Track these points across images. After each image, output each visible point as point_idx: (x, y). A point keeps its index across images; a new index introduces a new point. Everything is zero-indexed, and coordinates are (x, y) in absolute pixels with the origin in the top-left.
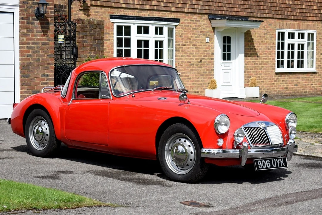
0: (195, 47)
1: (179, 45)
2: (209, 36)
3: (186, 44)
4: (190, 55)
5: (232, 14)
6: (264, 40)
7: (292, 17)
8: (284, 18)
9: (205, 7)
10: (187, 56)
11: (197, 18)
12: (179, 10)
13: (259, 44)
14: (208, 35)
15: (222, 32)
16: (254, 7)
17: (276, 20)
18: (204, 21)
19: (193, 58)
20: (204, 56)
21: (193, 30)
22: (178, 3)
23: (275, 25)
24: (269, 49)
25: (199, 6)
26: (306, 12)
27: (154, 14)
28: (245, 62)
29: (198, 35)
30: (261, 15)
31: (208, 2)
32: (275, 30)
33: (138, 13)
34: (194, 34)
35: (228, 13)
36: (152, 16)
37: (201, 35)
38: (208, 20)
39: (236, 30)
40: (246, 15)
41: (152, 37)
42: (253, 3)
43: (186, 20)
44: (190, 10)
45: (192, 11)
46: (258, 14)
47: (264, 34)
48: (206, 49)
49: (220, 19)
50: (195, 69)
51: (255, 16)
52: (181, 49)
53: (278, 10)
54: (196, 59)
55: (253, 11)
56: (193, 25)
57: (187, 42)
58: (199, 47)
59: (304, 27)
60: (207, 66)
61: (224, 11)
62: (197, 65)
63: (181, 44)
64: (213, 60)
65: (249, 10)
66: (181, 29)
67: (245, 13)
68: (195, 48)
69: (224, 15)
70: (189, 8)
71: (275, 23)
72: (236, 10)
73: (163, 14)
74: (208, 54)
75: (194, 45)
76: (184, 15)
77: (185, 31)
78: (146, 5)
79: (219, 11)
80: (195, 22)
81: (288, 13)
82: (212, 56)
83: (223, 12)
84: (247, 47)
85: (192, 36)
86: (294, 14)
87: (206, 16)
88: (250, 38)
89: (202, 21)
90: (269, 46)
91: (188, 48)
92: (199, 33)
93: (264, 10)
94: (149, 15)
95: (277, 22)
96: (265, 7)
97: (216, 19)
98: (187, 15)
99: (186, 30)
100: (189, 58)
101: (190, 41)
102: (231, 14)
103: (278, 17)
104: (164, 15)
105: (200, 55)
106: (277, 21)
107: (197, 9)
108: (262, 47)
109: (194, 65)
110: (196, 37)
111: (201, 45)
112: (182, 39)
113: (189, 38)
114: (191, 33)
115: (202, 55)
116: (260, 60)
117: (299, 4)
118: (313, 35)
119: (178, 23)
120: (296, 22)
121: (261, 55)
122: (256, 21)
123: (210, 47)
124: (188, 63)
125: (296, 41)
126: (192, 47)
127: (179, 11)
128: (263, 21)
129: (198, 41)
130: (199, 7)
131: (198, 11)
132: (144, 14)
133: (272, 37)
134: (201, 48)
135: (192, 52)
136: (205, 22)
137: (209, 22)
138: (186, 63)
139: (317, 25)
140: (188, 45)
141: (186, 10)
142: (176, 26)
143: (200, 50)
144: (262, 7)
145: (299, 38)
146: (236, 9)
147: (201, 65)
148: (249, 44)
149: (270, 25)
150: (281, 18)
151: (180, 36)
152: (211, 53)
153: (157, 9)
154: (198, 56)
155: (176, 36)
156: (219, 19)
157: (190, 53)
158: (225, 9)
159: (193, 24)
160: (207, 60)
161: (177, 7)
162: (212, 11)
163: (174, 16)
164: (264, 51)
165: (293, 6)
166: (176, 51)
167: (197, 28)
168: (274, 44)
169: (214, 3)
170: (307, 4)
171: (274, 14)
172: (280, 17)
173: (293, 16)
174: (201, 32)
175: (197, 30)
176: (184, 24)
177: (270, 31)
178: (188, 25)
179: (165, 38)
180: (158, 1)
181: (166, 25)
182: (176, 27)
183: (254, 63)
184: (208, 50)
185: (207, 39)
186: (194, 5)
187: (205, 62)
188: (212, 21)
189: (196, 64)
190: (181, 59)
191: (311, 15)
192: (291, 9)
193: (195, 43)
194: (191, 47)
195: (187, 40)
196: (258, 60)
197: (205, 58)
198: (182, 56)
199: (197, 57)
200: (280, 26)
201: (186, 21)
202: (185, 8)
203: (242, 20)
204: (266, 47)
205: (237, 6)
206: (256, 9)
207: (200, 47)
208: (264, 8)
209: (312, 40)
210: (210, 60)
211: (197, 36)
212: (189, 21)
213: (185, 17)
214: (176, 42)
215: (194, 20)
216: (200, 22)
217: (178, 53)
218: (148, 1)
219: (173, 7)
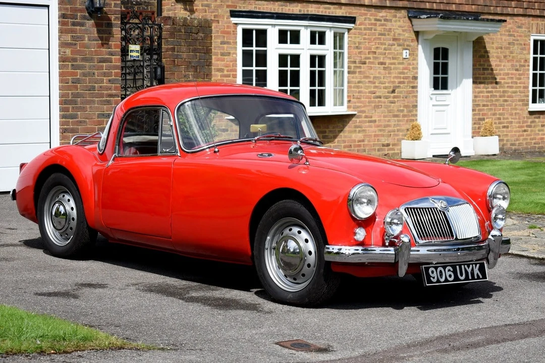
0: (383, 66)
1: (355, 62)
2: (408, 48)
3: (367, 61)
4: (375, 80)
5: (451, 9)
6: (508, 54)
10: (369, 82)
11: (387, 16)
12: (355, 1)
13: (500, 62)
14: (408, 46)
15: (431, 41)
17: (531, 18)
18: (399, 21)
19: (380, 85)
20: (400, 83)
21: (379, 36)
23: (529, 28)
24: (517, 70)
27: (310, 9)
28: (474, 92)
29: (389, 45)
30: (502, 10)
32: (529, 36)
33: (281, 8)
34: (382, 44)
35: (442, 7)
36: (306, 13)
37: (394, 45)
38: (407, 19)
39: (458, 36)
40: (476, 11)
41: (305, 49)
43: (367, 19)
44: (375, 2)
45: (379, 4)
46: (498, 8)
47: (509, 44)
48: (402, 70)
49: (427, 18)
50: (383, 104)
51: (492, 12)
52: (358, 70)
53: (533, 1)
54: (385, 88)
55: (488, 2)
56: (379, 28)
57: (369, 58)
58: (390, 66)
60: (404, 100)
61: (436, 3)
62: (386, 97)
63: (357, 61)
64: (415, 90)
65: (481, 2)
66: (359, 34)
67: (473, 7)
68: (384, 67)
69: (436, 10)
71: (529, 24)
73: (325, 8)
74: (406, 79)
75: (382, 63)
76: (364, 11)
77: (365, 39)
79: (427, 4)
80: (383, 22)
82: (414, 83)
83: (435, 4)
84: (478, 67)
85: (377, 48)
87: (404, 13)
88: (483, 51)
89: (396, 21)
90: (518, 64)
91: (371, 68)
92: (391, 42)
93: (509, 2)
94: (300, 11)
95: (532, 22)
97: (421, 17)
98: (370, 11)
99: (366, 37)
100: (373, 85)
101: (375, 56)
102: (448, 9)
103: (533, 14)
104: (328, 11)
105: (392, 80)
106: (532, 20)
108: (504, 66)
109: (380, 98)
110: (385, 49)
111: (394, 64)
112: (360, 53)
113: (373, 50)
114: (376, 43)
115: (397, 80)
116: (502, 90)
119: (353, 25)
121: (503, 81)
122: (492, 20)
123: (411, 67)
124: (370, 94)
126: (377, 66)
127: (355, 3)
128: (505, 21)
129: (389, 56)
131: (388, 4)
132: (291, 8)
133: (522, 49)
134: (395, 69)
135: (378, 75)
136: (401, 23)
137: (409, 22)
138: (367, 94)
140: (370, 63)
141: (366, 2)
142: (349, 30)
143: (391, 71)
147: (394, 97)
148: (480, 61)
149: (519, 27)
151: (357, 47)
152: (411, 76)
154: (389, 83)
155: (348, 47)
156: (425, 16)
157: (375, 78)
159: (379, 26)
160: (404, 89)
162: (415, 3)
163: (346, 13)
164: (508, 74)
166: (349, 73)
167: (387, 33)
168: (526, 61)
171: (526, 8)
172: (538, 13)
174: (394, 40)
175: (387, 37)
176: (363, 27)
177: (519, 38)
178: (372, 28)
179: (328, 50)
181: (331, 27)
182: (348, 32)
183: (489, 94)
184: (406, 71)
185: (404, 51)
187: (401, 92)
188: (415, 21)
189: (384, 96)
190: (358, 87)
193: (383, 60)
194: (375, 67)
195: (369, 54)
196: (498, 90)
197: (402, 85)
198: (359, 82)
199: (387, 85)
200: (537, 29)
201: (367, 22)
203: (468, 19)
204: (512, 66)
207: (392, 66)
210: (411, 89)
211: (386, 46)
212: (373, 21)
213: (366, 14)
214: (349, 58)
215: (381, 18)
216: (393, 23)
217: (353, 78)
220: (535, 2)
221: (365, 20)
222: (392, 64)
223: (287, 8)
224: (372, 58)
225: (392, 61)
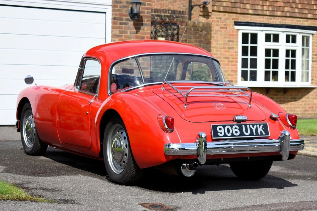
22: (316, 10)
27: (287, 21)
33: (267, 20)
36: (284, 24)
41: (282, 46)
73: (297, 21)
78: (277, 11)
94: (280, 22)
104: (299, 22)
119: (316, 32)
132: (274, 21)
142: (313, 34)
153: (290, 16)
155: (312, 45)
161: (314, 14)
163: (311, 24)
166: (312, 61)
179: (298, 47)
180: (291, 7)
181: (300, 33)
182: (312, 36)
214: (313, 52)
217: (315, 65)
218: (280, 6)
219: (309, 14)
223: (272, 21)
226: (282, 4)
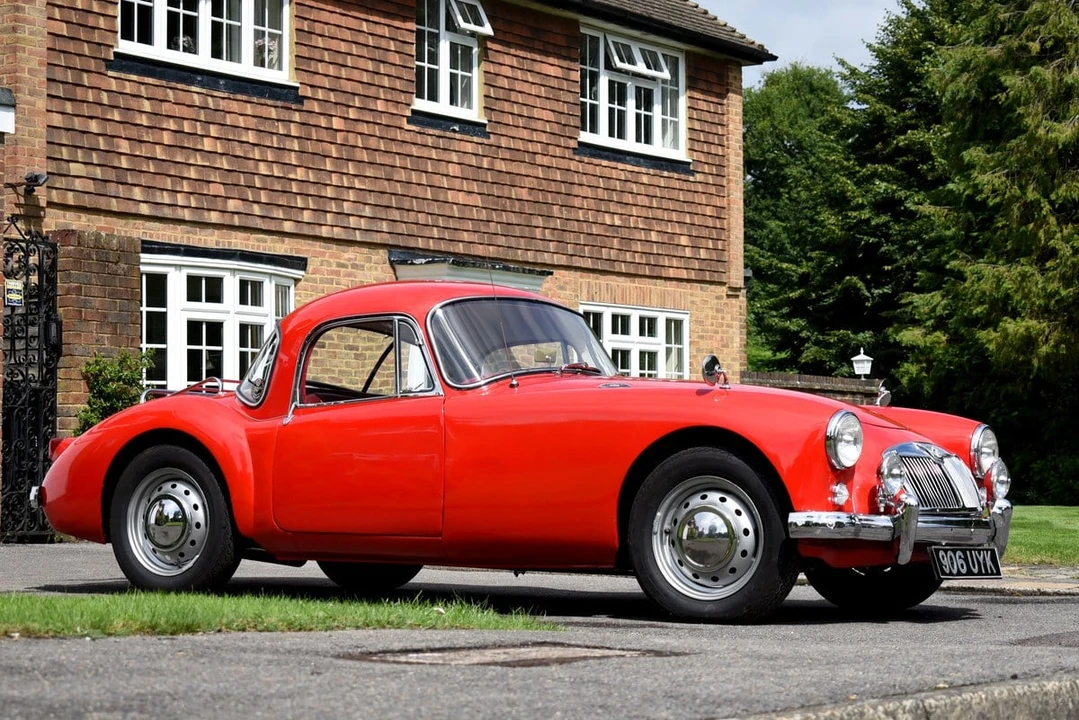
0: (354, 352)
4: (341, 377)
5: (457, 251)
7: (623, 268)
8: (600, 268)
9: (379, 223)
11: (355, 259)
12: (306, 230)
16: (517, 231)
17: (579, 273)
22: (303, 209)
23: (575, 290)
25: (362, 220)
26: (660, 252)
27: (233, 240)
30: (535, 257)
31: (388, 210)
32: (577, 305)
33: (186, 235)
35: (443, 246)
36: (227, 248)
38: (388, 265)
40: (495, 256)
41: (230, 312)
42: (513, 219)
43: (325, 263)
44: (338, 233)
45: (343, 237)
46: (529, 253)
49: (426, 263)
51: (521, 259)
53: (582, 243)
55: (513, 242)
56: (344, 281)
59: (655, 301)
61: (433, 238)
65: (502, 241)
66: (313, 291)
67: (491, 248)
68: (355, 354)
69: (434, 251)
70: (332, 226)
71: (576, 283)
72: (466, 236)
73: (258, 240)
75: (351, 348)
76: (320, 247)
78: (209, 210)
79: (420, 239)
80: (350, 269)
81: (609, 254)
83: (431, 241)
86: (628, 257)
87: (383, 254)
89: (370, 269)
91: (334, 355)
93: (546, 243)
94: (217, 243)
95: (580, 280)
96: (547, 231)
97: (415, 262)
98: (329, 248)
102: (452, 250)
103: (583, 266)
104: (262, 245)
106: (581, 277)
107: (355, 229)
111: (370, 349)
117: (641, 226)
118: (679, 324)
119: (302, 273)
120: (634, 282)
122: (531, 272)
125: (634, 342)
126: (344, 351)
127: (306, 233)
130: (363, 224)
131: (358, 236)
132: (203, 238)
135: (344, 368)
136: (379, 272)
137: (391, 271)
139: (692, 295)
141: (324, 232)
142: (297, 281)
144: (538, 233)
145: (642, 333)
146: (465, 233)
149: (561, 288)
150: (591, 267)
153: (242, 224)
156: (424, 261)
157: (340, 372)
158: (435, 233)
159: (345, 277)
161: (299, 222)
162: (400, 237)
163: (291, 250)
165: (625, 233)
169: (405, 213)
170: (664, 229)
171: (572, 255)
172: (589, 264)
173: (624, 262)
176: (318, 276)
178: (332, 280)
179: (267, 316)
180: (243, 200)
181: (271, 274)
182: (295, 286)
186: (349, 215)
188: (402, 269)
191: (675, 262)
192: (620, 243)
194: (341, 353)
200: (588, 292)
201: (325, 267)
202: (321, 225)
203: (494, 268)
205: (470, 225)
206: (522, 237)
208: (544, 234)
209: (679, 340)
212: (334, 268)
213: (322, 254)
215: (348, 263)
216: (367, 273)
218: (216, 196)
219: (286, 220)
220: (585, 245)
221: (321, 265)
222: (367, 349)
223: (197, 237)
224: (335, 337)
225: (368, 344)
226: (221, 190)
